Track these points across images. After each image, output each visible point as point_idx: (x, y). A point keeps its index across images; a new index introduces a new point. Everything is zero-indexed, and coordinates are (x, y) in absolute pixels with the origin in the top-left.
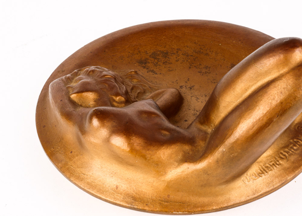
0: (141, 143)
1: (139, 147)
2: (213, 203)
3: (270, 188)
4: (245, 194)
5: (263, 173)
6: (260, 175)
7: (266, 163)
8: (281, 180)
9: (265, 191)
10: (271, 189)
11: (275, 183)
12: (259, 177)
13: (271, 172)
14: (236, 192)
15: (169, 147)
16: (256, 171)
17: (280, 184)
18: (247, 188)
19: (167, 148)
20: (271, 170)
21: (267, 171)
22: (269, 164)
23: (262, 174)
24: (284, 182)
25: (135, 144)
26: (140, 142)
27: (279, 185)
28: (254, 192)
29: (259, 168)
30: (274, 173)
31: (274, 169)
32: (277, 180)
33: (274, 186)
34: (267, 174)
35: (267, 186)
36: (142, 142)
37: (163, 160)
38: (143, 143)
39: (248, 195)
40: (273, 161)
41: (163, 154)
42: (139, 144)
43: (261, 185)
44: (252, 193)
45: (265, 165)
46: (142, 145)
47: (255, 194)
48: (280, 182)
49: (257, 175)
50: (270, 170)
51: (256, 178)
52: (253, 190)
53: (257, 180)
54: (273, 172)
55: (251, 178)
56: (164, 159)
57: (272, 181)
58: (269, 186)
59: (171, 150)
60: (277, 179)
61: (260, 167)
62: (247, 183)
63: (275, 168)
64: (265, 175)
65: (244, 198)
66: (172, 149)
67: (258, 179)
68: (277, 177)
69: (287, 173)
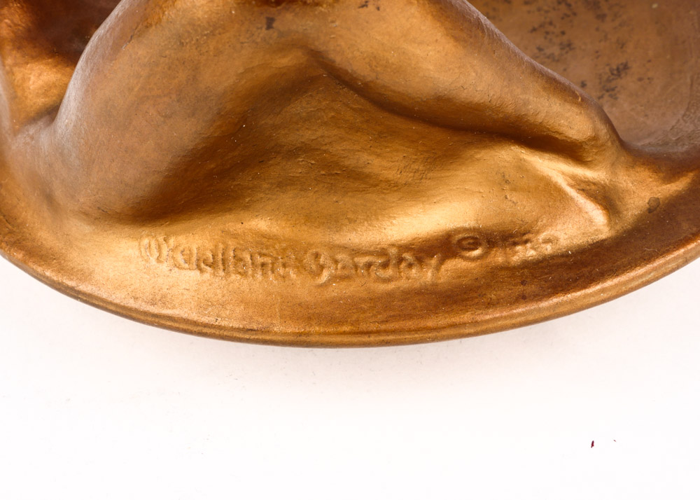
0: (19, 25)
1: (8, 31)
2: (55, 261)
3: (205, 315)
4: (133, 287)
5: (213, 265)
6: (203, 265)
7: (247, 249)
8: (251, 318)
9: (186, 315)
10: (205, 320)
11: (228, 312)
12: (195, 267)
13: (239, 277)
14: (115, 267)
15: (60, 66)
16: (198, 249)
17: (241, 326)
18: (146, 276)
19: (56, 66)
20: (244, 274)
21: (231, 268)
22: (251, 256)
23: (210, 266)
24: (255, 327)
25: (7, 21)
26: (20, 23)
27: (237, 326)
28: (158, 298)
29: (216, 246)
30: (245, 287)
31: (253, 276)
32: (239, 310)
33: (219, 319)
34: (222, 273)
35: (199, 306)
36: (23, 25)
37: (29, 89)
38: (24, 27)
39: (138, 296)
40: (271, 256)
41: (37, 75)
42: (16, 25)
43: (186, 292)
44: (151, 297)
45: (238, 253)
46: (19, 29)
47: (153, 304)
48: (244, 319)
49: (194, 259)
50: (240, 273)
51: (187, 266)
52: (157, 291)
53: (184, 272)
54: (245, 282)
55: (173, 257)
56: (31, 88)
57: (223, 305)
58: (205, 309)
59: (59, 76)
60: (242, 307)
61: (221, 246)
62: (153, 261)
63: (259, 276)
64: (214, 274)
65: (123, 296)
66: (63, 74)
67: (190, 272)
68: (247, 304)
69: (286, 313)
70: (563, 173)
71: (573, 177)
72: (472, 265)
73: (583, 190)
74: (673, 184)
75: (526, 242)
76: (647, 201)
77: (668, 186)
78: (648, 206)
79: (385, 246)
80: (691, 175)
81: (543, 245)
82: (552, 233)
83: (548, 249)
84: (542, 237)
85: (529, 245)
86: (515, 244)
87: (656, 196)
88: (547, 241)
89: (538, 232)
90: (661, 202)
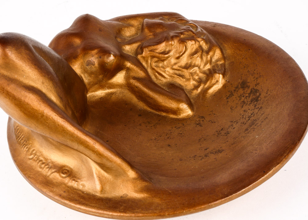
7: (26, 138)
21: (19, 141)
31: (21, 146)
40: (27, 144)
45: (24, 138)
70: (96, 169)
71: (99, 172)
72: (60, 178)
73: (99, 177)
74: (136, 194)
75: (77, 181)
76: (124, 193)
77: (135, 193)
78: (122, 195)
79: (49, 159)
80: (146, 195)
81: (80, 186)
82: (85, 184)
83: (81, 187)
84: (81, 183)
85: (77, 183)
86: (74, 180)
87: (128, 194)
88: (82, 185)
89: (82, 181)
90: (128, 197)
